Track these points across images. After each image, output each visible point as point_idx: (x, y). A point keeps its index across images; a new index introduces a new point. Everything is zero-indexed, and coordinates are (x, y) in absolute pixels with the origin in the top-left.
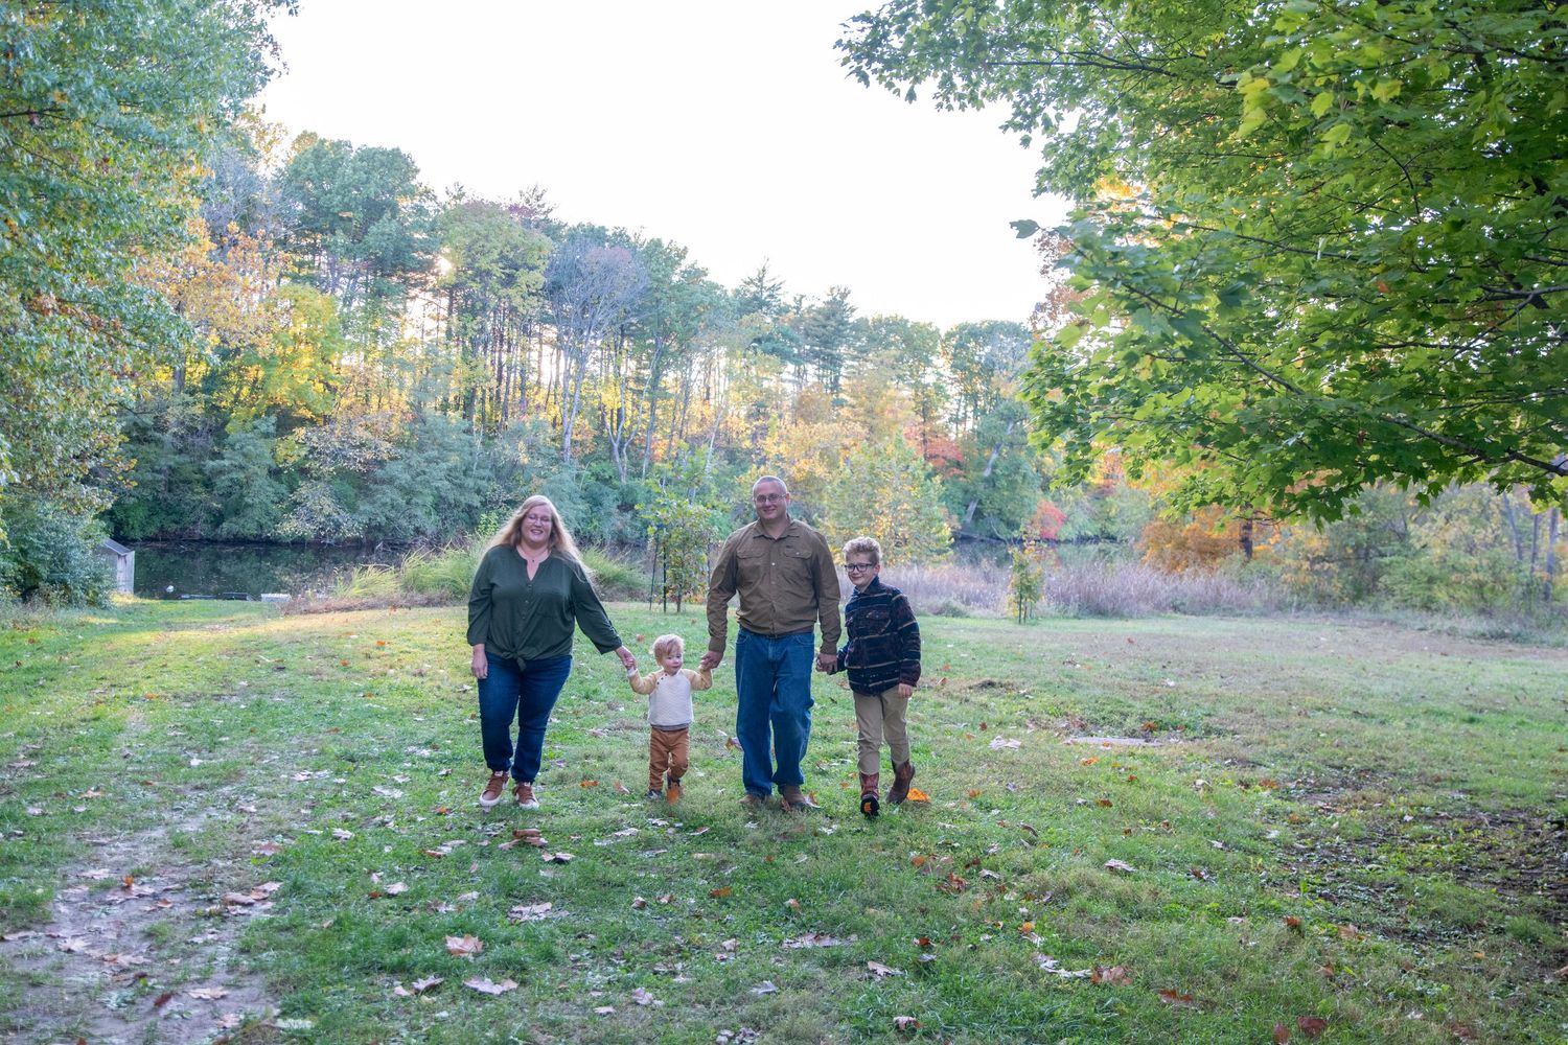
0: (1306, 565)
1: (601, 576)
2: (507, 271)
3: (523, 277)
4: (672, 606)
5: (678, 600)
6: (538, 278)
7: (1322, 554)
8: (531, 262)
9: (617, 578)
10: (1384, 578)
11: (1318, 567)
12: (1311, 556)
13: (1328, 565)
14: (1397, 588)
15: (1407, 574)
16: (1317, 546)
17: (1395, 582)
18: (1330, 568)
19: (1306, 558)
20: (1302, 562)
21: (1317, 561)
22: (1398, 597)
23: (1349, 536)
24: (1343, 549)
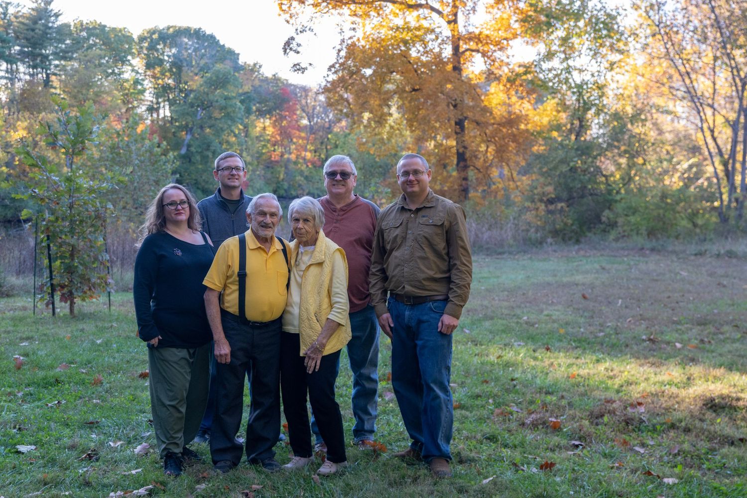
0: (542, 207)
4: (62, 308)
5: (69, 297)
7: (553, 196)
10: (606, 213)
11: (551, 207)
12: (545, 199)
13: (560, 205)
14: (621, 220)
15: (630, 208)
16: (550, 189)
17: (617, 215)
18: (562, 207)
19: (541, 201)
20: (539, 204)
21: (551, 202)
22: (625, 228)
23: (574, 180)
24: (570, 190)
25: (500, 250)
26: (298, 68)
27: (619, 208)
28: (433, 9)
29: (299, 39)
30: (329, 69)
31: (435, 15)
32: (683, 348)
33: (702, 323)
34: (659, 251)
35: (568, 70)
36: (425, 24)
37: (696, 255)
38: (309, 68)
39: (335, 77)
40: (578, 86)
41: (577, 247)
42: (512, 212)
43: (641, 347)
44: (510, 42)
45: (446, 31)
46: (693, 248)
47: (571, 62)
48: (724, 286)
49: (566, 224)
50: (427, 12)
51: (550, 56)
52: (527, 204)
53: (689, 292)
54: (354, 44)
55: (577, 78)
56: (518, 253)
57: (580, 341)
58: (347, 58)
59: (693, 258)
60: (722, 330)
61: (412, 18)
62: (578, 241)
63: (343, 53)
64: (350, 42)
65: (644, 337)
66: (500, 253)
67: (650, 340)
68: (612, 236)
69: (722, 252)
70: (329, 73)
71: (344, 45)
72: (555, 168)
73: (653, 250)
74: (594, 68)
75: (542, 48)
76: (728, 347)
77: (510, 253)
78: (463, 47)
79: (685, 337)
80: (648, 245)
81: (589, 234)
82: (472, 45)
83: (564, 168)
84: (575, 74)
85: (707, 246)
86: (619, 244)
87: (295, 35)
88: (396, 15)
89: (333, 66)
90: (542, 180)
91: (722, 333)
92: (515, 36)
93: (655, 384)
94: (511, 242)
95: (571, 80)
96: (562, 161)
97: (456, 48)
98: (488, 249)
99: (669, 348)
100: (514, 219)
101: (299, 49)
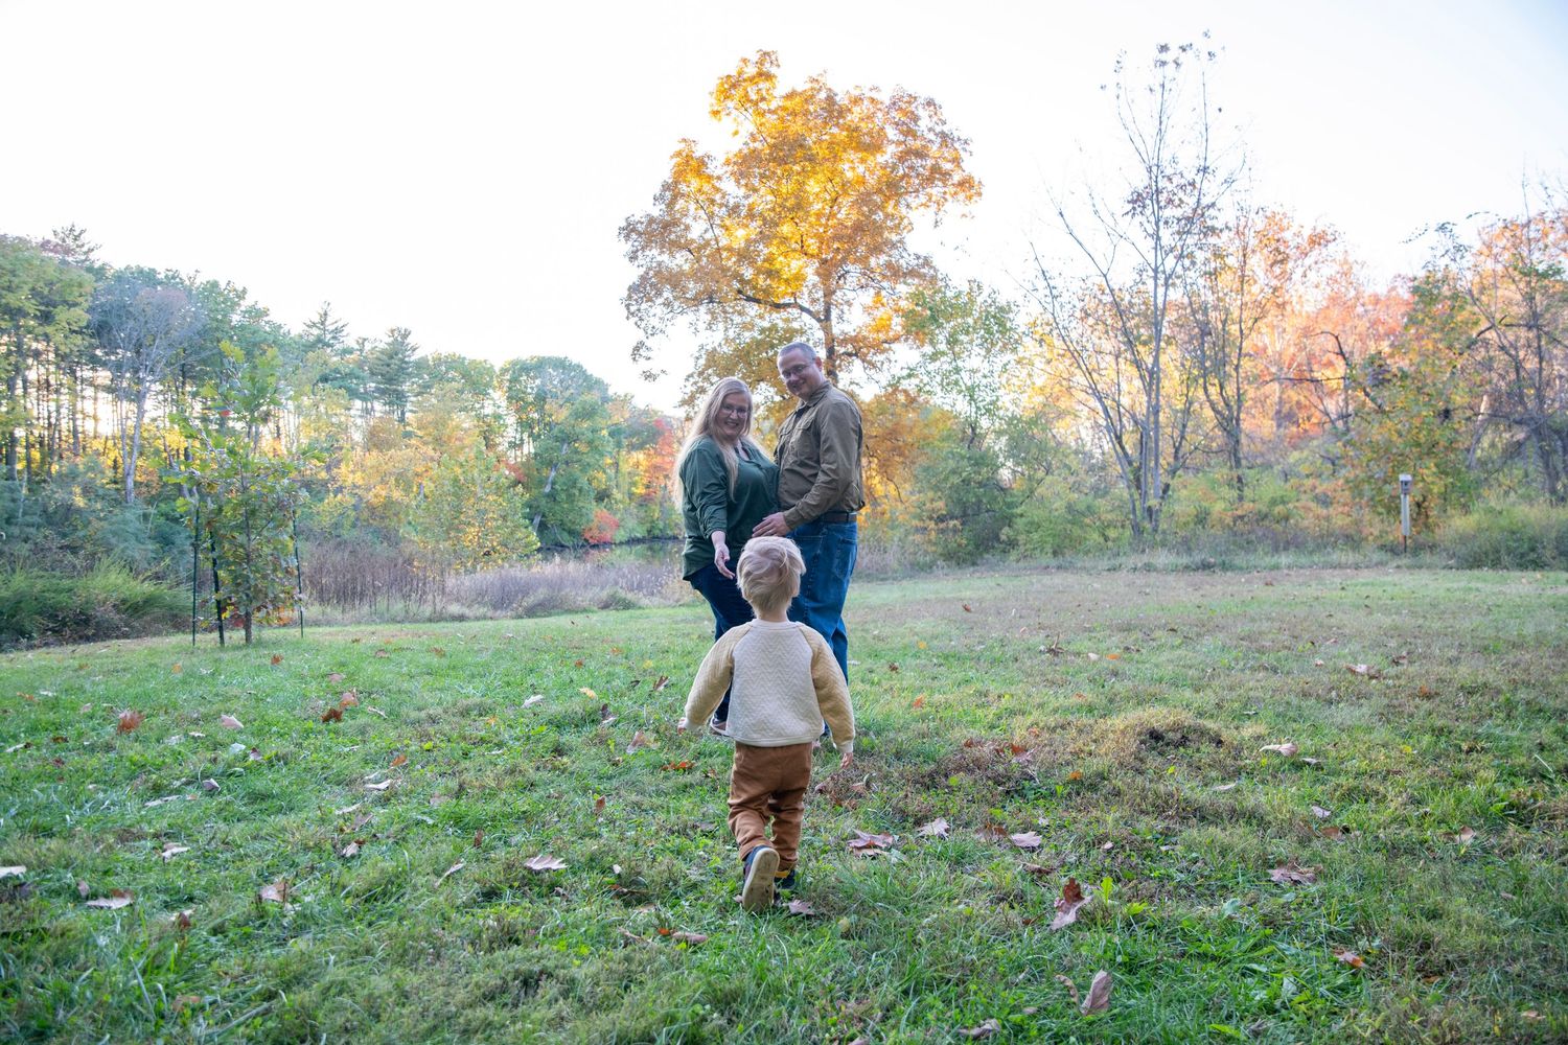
0: (932, 525)
1: (124, 601)
2: (43, 308)
3: (62, 315)
4: (236, 636)
5: (245, 622)
6: (80, 316)
7: (944, 513)
8: (70, 299)
9: (150, 601)
10: (1006, 530)
11: (942, 526)
12: (935, 516)
13: (952, 523)
14: (1022, 538)
15: (1032, 523)
16: (940, 504)
17: (1018, 533)
18: (955, 525)
19: (931, 518)
20: (928, 522)
21: (941, 519)
22: (1028, 546)
23: (968, 492)
24: (964, 506)
25: (882, 576)
26: (649, 376)
27: (1020, 523)
28: (803, 309)
29: (648, 343)
30: (687, 380)
31: (805, 316)
32: (1100, 659)
33: (1127, 629)
34: (1066, 569)
35: (957, 370)
36: (796, 325)
37: (1109, 570)
38: (662, 375)
39: (694, 389)
40: (968, 389)
41: (972, 569)
42: (898, 533)
43: (1036, 662)
44: (893, 346)
45: (820, 334)
46: (1105, 563)
47: (960, 363)
48: (1147, 594)
49: (960, 545)
50: (795, 312)
51: (934, 357)
52: (915, 522)
53: (1105, 600)
54: (715, 349)
55: (966, 379)
56: (903, 578)
57: (946, 657)
58: (708, 367)
59: (1105, 573)
60: (1153, 636)
61: (778, 318)
62: (974, 564)
63: (702, 362)
64: (709, 348)
65: (1042, 648)
66: (882, 580)
67: (1050, 651)
68: (1013, 556)
69: (1139, 565)
70: (687, 384)
71: (703, 352)
72: (946, 479)
73: (1059, 568)
74: (985, 367)
75: (928, 349)
76: (1165, 656)
77: (895, 579)
78: (841, 350)
79: (1103, 646)
80: (1054, 562)
81: (986, 556)
82: (850, 348)
83: (956, 480)
84: (965, 375)
85: (1122, 559)
86: (1022, 564)
87: (645, 340)
88: (761, 317)
89: (691, 376)
90: (931, 494)
91: (1153, 640)
92: (896, 339)
93: (1055, 711)
94: (895, 566)
95: (961, 383)
96: (954, 472)
97: (831, 352)
98: (868, 576)
99: (1079, 661)
100: (900, 540)
101: (649, 354)
